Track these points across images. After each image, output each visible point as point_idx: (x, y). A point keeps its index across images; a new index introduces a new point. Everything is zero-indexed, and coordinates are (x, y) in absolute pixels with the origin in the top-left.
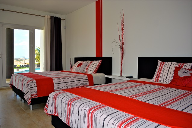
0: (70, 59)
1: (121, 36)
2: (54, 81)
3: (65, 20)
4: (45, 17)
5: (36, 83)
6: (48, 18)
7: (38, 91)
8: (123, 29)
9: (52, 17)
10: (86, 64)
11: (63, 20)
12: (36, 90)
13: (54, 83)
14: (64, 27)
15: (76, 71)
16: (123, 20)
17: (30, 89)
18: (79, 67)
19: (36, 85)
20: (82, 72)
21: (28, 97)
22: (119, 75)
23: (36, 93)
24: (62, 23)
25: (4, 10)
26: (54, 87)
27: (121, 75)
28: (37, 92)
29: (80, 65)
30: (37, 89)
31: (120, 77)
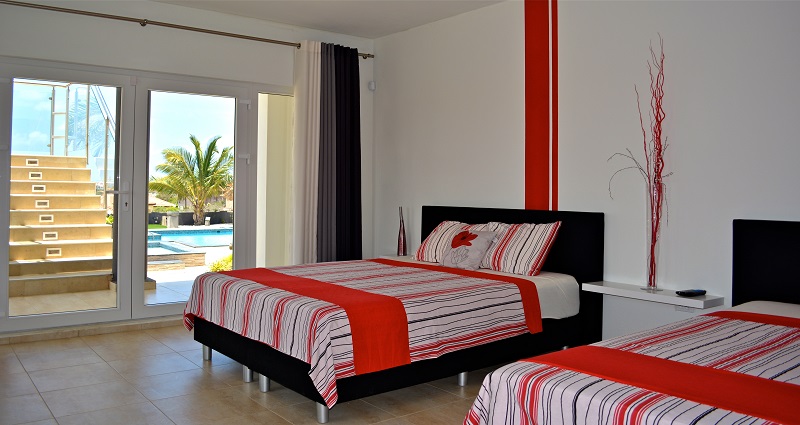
0: (401, 209)
1: (650, 136)
2: (407, 311)
3: (373, 56)
4: (299, 46)
5: (347, 321)
6: (312, 50)
7: (355, 352)
8: (659, 107)
9: (325, 47)
10: (490, 237)
11: (365, 57)
12: (351, 348)
13: (410, 318)
14: (369, 84)
15: (446, 265)
16: (661, 72)
17: (330, 344)
18: (462, 248)
19: (348, 330)
20: (477, 266)
21: (322, 375)
22: (644, 283)
23: (350, 358)
24: (365, 68)
25: (144, 23)
26: (410, 335)
27: (651, 281)
28: (352, 355)
29: (463, 239)
30: (354, 344)
31: (648, 290)
